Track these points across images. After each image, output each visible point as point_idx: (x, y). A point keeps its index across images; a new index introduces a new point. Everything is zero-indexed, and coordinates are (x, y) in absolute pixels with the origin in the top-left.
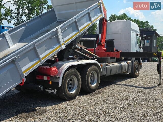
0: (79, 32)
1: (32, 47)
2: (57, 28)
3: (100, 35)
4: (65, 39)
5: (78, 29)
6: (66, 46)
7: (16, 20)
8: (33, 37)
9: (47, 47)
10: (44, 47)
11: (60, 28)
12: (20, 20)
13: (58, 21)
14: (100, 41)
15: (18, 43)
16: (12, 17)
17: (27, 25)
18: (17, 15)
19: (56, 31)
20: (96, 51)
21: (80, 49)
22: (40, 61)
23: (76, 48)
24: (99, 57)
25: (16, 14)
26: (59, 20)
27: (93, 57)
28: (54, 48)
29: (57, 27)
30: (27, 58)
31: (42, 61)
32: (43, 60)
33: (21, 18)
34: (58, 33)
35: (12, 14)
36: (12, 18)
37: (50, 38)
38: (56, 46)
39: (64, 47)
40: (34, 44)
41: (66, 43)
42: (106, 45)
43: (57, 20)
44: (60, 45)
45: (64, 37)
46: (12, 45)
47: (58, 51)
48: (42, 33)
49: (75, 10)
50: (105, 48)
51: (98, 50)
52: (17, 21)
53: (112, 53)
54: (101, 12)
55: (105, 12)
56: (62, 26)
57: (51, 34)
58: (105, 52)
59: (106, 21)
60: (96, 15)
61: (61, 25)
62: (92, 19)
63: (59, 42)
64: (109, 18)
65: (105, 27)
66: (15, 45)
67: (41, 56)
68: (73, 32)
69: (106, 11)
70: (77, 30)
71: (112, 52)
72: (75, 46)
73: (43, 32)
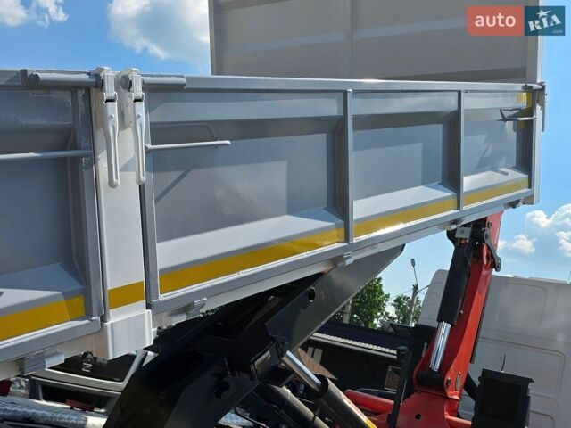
3: (445, 328)
6: (159, 330)
14: (436, 364)
23: (285, 375)
50: (463, 417)
51: (419, 416)
59: (493, 263)
65: (480, 293)
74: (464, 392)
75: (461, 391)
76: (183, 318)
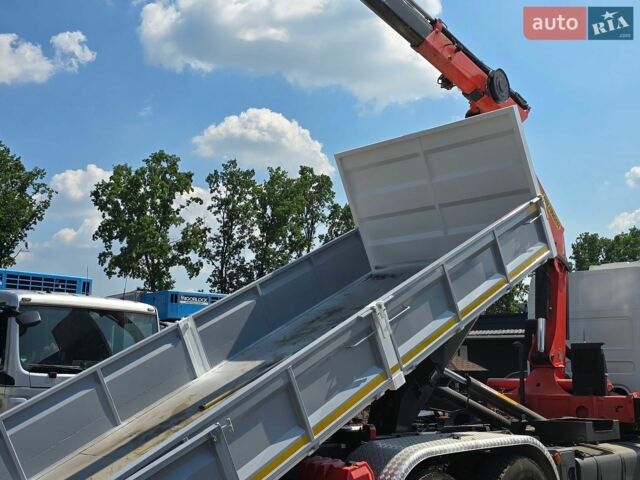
0: (457, 319)
1: (280, 383)
2: (372, 308)
3: (542, 322)
4: (403, 349)
5: (453, 307)
6: (406, 377)
7: (218, 264)
8: (281, 339)
9: (334, 384)
10: (322, 384)
11: (384, 307)
12: (232, 262)
13: (374, 271)
14: (542, 349)
15: (225, 362)
16: (205, 253)
17: (260, 293)
18: (222, 245)
19: (371, 318)
20: (527, 390)
21: (460, 384)
22: (307, 438)
23: (447, 381)
24: (545, 419)
25: (220, 242)
26: (377, 268)
27: (516, 417)
28: (363, 385)
29: (374, 304)
30: (259, 429)
31: (315, 437)
32: (319, 434)
33: (236, 257)
34: (377, 325)
35: (205, 242)
36: (204, 257)
37: (347, 347)
38: (370, 378)
39: (399, 380)
40: (285, 372)
41: (407, 364)
42: (569, 365)
43: (370, 270)
44: (385, 372)
45: (398, 339)
46: (202, 368)
47: (375, 397)
48: (313, 321)
49: (439, 233)
50: (567, 377)
51: (538, 385)
52: (222, 268)
53: (598, 400)
54: (543, 238)
55: (559, 232)
56: (391, 297)
57: (350, 332)
58: (568, 395)
59: (565, 267)
60: (524, 251)
61: (389, 296)
62: (509, 268)
63: (378, 360)
64: (573, 247)
65: (562, 291)
66: (216, 368)
67: (313, 420)
68: (435, 319)
69: (563, 230)
70: (447, 312)
71: (595, 394)
72: (443, 370)
73: (318, 318)
74: (567, 360)
75: (564, 360)
76: (411, 371)
